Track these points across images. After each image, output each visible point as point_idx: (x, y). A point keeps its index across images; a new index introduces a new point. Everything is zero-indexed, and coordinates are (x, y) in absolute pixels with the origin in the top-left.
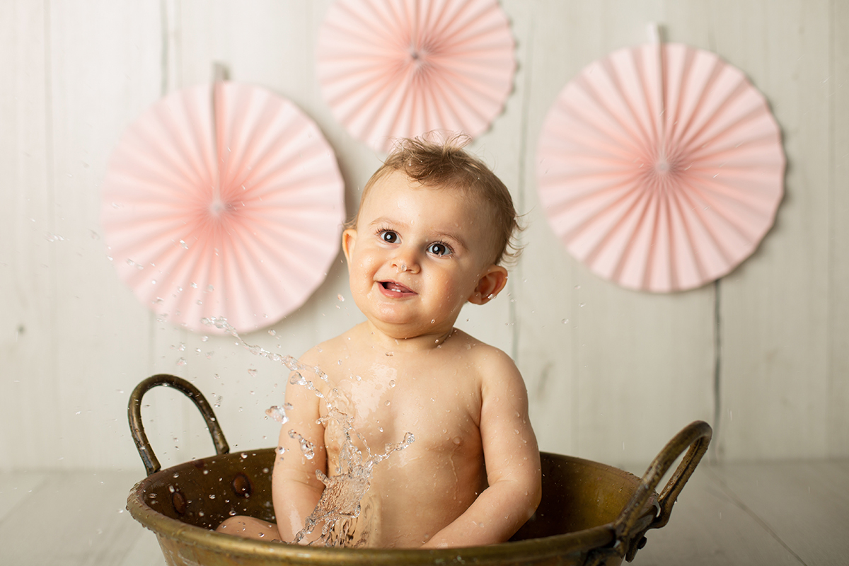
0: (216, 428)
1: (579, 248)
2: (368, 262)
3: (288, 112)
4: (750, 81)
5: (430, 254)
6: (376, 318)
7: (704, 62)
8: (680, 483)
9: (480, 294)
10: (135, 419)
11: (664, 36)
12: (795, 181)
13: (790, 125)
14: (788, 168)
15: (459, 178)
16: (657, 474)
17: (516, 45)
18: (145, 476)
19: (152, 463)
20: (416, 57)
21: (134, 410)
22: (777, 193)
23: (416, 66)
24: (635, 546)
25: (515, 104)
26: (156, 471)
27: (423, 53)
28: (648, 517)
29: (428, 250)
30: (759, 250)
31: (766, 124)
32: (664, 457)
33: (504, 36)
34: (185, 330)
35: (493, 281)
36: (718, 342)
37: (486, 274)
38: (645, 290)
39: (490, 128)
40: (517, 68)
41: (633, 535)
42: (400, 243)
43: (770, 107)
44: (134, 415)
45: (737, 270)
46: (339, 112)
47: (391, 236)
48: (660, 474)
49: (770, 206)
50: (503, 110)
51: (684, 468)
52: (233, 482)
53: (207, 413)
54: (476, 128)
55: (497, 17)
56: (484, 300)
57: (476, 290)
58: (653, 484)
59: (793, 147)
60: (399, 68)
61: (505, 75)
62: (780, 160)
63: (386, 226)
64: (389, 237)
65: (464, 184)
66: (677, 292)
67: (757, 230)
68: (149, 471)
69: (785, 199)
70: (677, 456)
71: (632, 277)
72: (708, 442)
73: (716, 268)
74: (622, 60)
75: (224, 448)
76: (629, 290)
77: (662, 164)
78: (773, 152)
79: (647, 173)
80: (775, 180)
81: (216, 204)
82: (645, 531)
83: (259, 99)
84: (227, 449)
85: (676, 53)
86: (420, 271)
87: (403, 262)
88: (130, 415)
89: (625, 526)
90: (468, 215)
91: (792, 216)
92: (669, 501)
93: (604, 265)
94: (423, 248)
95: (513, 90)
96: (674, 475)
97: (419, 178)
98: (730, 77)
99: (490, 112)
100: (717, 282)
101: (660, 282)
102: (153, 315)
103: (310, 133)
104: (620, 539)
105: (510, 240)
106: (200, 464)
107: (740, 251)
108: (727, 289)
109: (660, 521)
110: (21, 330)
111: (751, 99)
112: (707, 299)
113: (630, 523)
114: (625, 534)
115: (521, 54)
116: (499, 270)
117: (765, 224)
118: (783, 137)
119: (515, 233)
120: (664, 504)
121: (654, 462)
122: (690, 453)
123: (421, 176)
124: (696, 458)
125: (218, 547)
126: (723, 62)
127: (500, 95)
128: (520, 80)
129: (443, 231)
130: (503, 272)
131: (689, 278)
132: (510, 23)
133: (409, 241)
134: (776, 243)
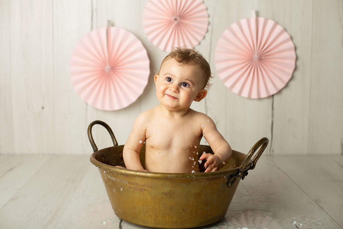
0: (114, 138)
1: (228, 84)
2: (162, 88)
3: (132, 37)
4: (285, 30)
5: (182, 86)
6: (165, 105)
7: (271, 23)
8: (259, 156)
9: (198, 98)
10: (90, 134)
11: (257, 14)
12: (299, 63)
13: (298, 45)
14: (297, 59)
15: (193, 62)
16: (252, 153)
17: (209, 16)
18: (93, 153)
19: (95, 148)
20: (176, 20)
21: (89, 131)
22: (294, 67)
23: (176, 22)
24: (245, 175)
25: (208, 36)
26: (96, 151)
27: (178, 18)
28: (249, 166)
29: (181, 85)
30: (287, 86)
31: (290, 44)
32: (254, 148)
33: (205, 13)
34: (97, 109)
35: (202, 94)
36: (273, 115)
37: (200, 92)
38: (249, 98)
39: (200, 43)
40: (209, 24)
41: (244, 171)
42: (173, 82)
43: (292, 38)
44: (90, 133)
45: (280, 92)
46: (150, 37)
47: (170, 79)
48: (253, 153)
49: (291, 71)
50: (204, 38)
51: (260, 151)
52: (119, 155)
53: (111, 133)
54: (195, 43)
55: (203, 7)
56: (199, 100)
57: (197, 97)
58: (251, 155)
59: (298, 52)
60: (171, 23)
61: (205, 26)
62: (295, 56)
63: (168, 76)
64: (169, 80)
65: (194, 64)
66: (260, 99)
67: (286, 79)
68: (95, 151)
69: (296, 69)
70: (258, 148)
71: (245, 94)
72: (267, 144)
73: (273, 91)
74: (244, 22)
75: (116, 144)
76: (244, 98)
77: (256, 57)
78: (292, 53)
79: (251, 59)
80: (293, 63)
81: (108, 67)
82: (248, 170)
83: (122, 32)
84: (117, 144)
85: (261, 20)
86: (179, 92)
87: (173, 89)
88: (88, 133)
89: (242, 168)
90: (195, 74)
91: (298, 74)
92: (255, 162)
93: (236, 90)
94: (180, 84)
95: (207, 31)
96: (257, 154)
97: (180, 62)
98: (279, 28)
99: (200, 38)
100: (273, 96)
101: (254, 95)
102: (87, 104)
103: (139, 44)
104: (241, 172)
105: (209, 81)
106: (109, 149)
107: (281, 86)
108: (276, 98)
109: (252, 167)
110: (43, 108)
111: (285, 36)
112: (270, 101)
113: (243, 167)
114: (242, 170)
115: (210, 19)
116: (204, 91)
117: (290, 77)
118: (296, 48)
119: (211, 79)
120: (254, 162)
121: (251, 149)
122: (262, 147)
123: (181, 61)
124: (264, 149)
125: (121, 172)
126: (276, 23)
127: (203, 33)
128: (210, 28)
129: (187, 79)
130: (206, 91)
131: (264, 95)
132: (207, 9)
133: (176, 82)
134: (292, 83)
